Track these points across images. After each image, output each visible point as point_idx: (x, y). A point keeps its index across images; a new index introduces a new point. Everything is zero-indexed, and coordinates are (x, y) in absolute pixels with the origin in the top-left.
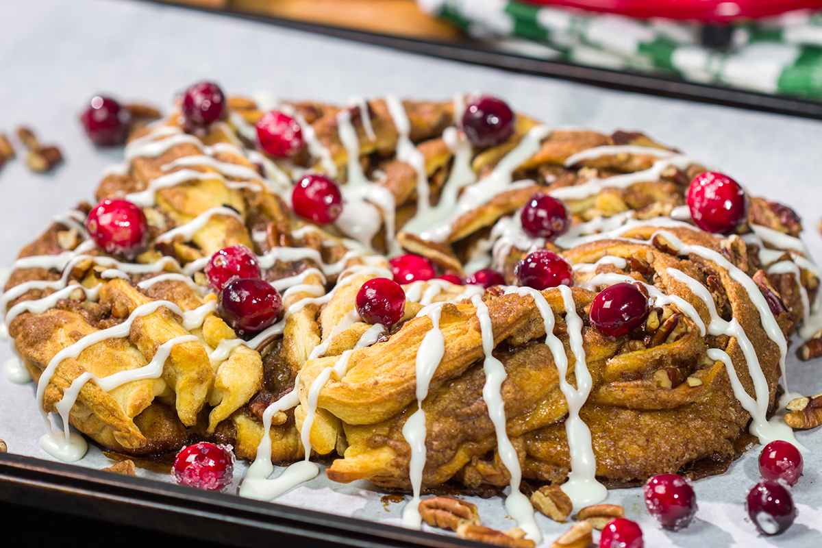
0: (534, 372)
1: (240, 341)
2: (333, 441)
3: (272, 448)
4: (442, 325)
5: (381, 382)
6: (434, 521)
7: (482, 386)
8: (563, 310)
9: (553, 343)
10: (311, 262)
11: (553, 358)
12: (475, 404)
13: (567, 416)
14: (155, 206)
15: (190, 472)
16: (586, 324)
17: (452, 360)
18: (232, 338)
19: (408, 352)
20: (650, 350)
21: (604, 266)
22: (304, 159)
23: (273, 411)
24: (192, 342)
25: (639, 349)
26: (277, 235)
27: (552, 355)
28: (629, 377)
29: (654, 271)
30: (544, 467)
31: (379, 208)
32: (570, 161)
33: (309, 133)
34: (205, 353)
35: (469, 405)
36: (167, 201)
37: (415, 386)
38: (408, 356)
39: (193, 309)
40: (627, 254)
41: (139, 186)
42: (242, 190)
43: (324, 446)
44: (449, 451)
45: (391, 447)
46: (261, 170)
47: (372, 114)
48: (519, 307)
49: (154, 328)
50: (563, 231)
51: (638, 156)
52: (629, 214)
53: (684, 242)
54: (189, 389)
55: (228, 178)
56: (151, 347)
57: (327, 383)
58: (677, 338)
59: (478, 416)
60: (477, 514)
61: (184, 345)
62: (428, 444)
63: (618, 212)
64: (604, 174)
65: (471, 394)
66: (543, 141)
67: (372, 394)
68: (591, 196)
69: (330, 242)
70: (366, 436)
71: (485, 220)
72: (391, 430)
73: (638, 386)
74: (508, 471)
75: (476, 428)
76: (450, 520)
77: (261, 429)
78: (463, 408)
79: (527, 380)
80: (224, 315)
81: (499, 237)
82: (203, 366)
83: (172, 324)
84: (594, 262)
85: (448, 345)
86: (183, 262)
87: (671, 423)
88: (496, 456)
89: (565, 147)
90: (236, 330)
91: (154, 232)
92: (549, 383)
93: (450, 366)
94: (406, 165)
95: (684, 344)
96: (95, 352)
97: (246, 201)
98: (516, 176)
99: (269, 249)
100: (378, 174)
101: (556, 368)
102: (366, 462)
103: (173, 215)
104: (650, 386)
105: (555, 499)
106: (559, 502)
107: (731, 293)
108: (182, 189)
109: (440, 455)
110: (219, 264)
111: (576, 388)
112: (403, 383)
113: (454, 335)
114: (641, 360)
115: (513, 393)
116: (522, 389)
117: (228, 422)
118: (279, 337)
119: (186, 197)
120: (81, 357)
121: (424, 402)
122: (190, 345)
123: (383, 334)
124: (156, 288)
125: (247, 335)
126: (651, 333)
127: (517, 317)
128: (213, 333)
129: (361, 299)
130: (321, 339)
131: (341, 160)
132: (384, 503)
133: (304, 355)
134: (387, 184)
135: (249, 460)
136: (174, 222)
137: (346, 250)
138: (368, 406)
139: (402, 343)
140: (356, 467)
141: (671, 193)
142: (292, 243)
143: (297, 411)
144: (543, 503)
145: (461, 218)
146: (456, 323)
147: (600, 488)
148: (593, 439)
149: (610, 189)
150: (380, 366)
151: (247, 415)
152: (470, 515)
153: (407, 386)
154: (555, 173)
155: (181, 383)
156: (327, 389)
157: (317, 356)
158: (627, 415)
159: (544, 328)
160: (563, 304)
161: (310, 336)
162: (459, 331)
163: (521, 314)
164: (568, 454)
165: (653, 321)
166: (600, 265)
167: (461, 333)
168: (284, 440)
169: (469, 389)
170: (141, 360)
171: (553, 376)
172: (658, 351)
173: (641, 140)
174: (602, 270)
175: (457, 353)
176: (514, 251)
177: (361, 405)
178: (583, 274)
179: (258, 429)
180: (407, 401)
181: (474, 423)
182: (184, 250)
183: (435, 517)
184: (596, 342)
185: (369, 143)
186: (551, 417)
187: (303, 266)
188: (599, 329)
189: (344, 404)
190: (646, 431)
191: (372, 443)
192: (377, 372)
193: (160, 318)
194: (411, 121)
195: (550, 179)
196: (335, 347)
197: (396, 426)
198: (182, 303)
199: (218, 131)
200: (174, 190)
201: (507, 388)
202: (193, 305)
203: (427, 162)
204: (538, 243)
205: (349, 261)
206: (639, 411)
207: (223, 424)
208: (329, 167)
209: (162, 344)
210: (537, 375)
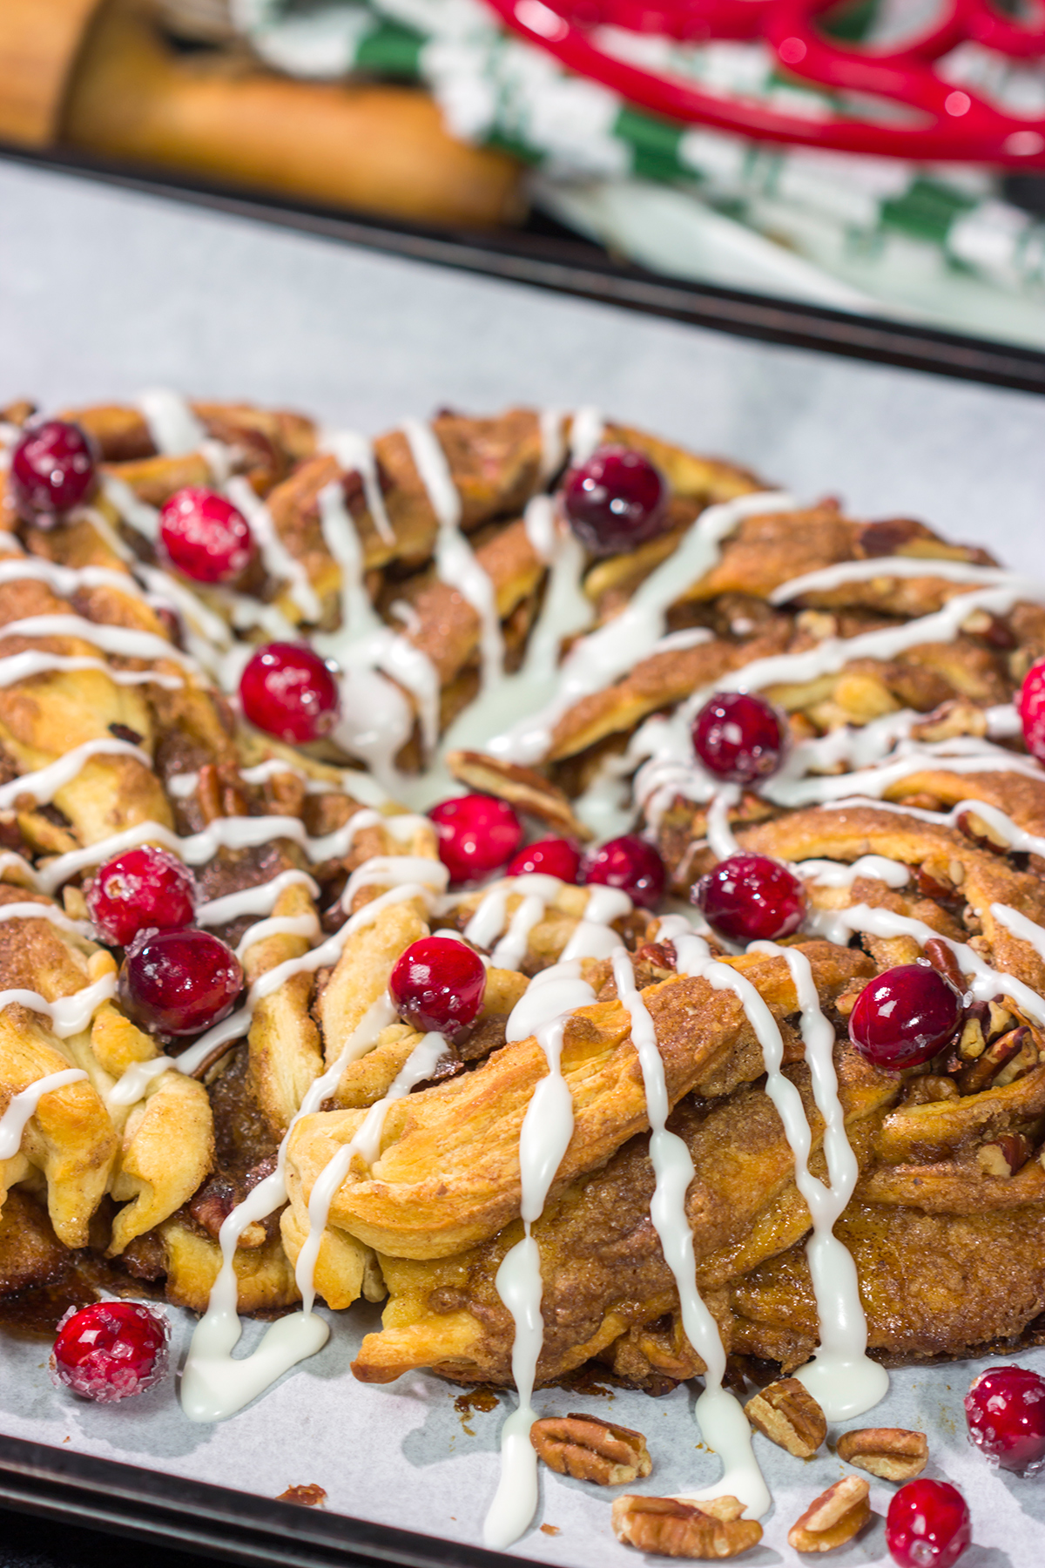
0: (747, 1157)
1: (164, 1062)
2: (357, 1282)
3: (239, 1291)
4: (567, 1065)
5: (452, 1188)
6: (563, 1467)
7: (649, 1192)
8: (796, 1010)
9: (781, 1091)
10: (284, 842)
11: (782, 1128)
12: (637, 1236)
13: (811, 1232)
15: (88, 1370)
16: (840, 1035)
17: (590, 1145)
18: (151, 1058)
19: (502, 1125)
20: (968, 1101)
21: (870, 882)
22: (259, 585)
23: (238, 1223)
24: (77, 1084)
25: (947, 1099)
26: (219, 788)
27: (780, 1121)
28: (928, 1152)
29: (962, 902)
30: (767, 1336)
31: (408, 694)
32: (782, 594)
33: (260, 520)
34: (102, 1111)
35: (624, 1236)
37: (519, 1200)
38: (503, 1136)
39: (70, 993)
40: (910, 857)
42: (144, 687)
43: (342, 1295)
44: (587, 1325)
45: (475, 1316)
46: (175, 629)
47: (386, 483)
48: (716, 1027)
50: (777, 766)
51: (914, 580)
52: (902, 723)
53: (1019, 824)
54: (75, 1183)
55: (115, 659)
57: (344, 1181)
58: (1020, 1075)
59: (643, 1258)
60: (645, 1451)
61: (61, 1094)
62: (547, 1310)
63: (878, 715)
64: (849, 624)
65: (628, 1210)
66: (725, 543)
67: (436, 1212)
68: (825, 676)
69: (320, 781)
70: (426, 1280)
71: (619, 721)
72: (472, 1275)
73: (945, 1175)
74: (702, 1361)
75: (641, 1281)
76: (595, 1467)
77: (216, 1254)
78: (614, 1242)
79: (734, 1177)
80: (130, 1005)
81: (646, 759)
82: (98, 1137)
83: (34, 1044)
84: (847, 861)
85: (580, 1112)
86: (37, 854)
87: (1009, 1237)
88: (676, 1326)
89: (772, 562)
90: (156, 1036)
92: (777, 1179)
93: (586, 1157)
94: (451, 590)
95: (1033, 1086)
97: (151, 708)
98: (677, 617)
99: (206, 822)
100: (401, 610)
101: (789, 1147)
102: (427, 1343)
103: (12, 747)
104: (969, 1176)
105: (793, 1416)
106: (801, 1422)
108: (29, 694)
109: (572, 1334)
110: (117, 893)
111: (828, 1185)
112: (495, 1193)
113: (591, 1089)
114: (952, 1123)
115: (711, 1212)
116: (725, 1199)
117: (154, 1237)
118: (241, 1042)
119: (35, 711)
121: (535, 1224)
122: (72, 1094)
123: (446, 1058)
125: (175, 1046)
126: (970, 1063)
127: (712, 1051)
128: (113, 1051)
129: (401, 986)
130: (323, 1058)
131: (328, 586)
132: (461, 1414)
133: (292, 1097)
134: (420, 642)
135: (196, 1311)
136: (13, 762)
137: (354, 805)
138: (429, 1234)
139: (491, 1107)
140: (407, 1352)
141: (982, 671)
142: (254, 803)
143: (286, 1220)
144: (771, 1421)
145: (569, 715)
146: (590, 1062)
147: (874, 1375)
148: (861, 1278)
149: (858, 664)
150: (448, 1151)
151: (188, 1227)
152: (633, 1458)
153: (504, 1200)
154: (751, 615)
155: (57, 1169)
156: (346, 1195)
157: (317, 1105)
158: (923, 1229)
159: (762, 1064)
160: (796, 998)
161: (301, 1054)
162: (600, 1080)
163: (719, 1043)
164: (812, 1313)
165: (971, 1039)
166: (858, 879)
167: (604, 1085)
168: (262, 1275)
169: (623, 1199)
171: (784, 1166)
172: (984, 1106)
173: (920, 545)
174: (864, 892)
175: (598, 1132)
176: (681, 807)
177: (412, 1232)
178: (823, 889)
179: (210, 1254)
180: (501, 1223)
181: (635, 1272)
182: (38, 827)
183: (564, 1458)
184: (862, 1079)
185: (382, 547)
186: (780, 1244)
187: (272, 858)
188: (870, 1057)
189: (381, 1229)
190: (961, 1256)
191: (438, 1305)
192: (442, 1163)
193: (9, 1030)
194: (461, 491)
195: (742, 625)
196: (354, 1084)
197: (483, 1268)
198: (49, 979)
199: (83, 523)
200: (12, 695)
201: (698, 1200)
202: (69, 983)
203: (498, 591)
204: (728, 794)
205: (359, 835)
206: (948, 1216)
207: (140, 1239)
208: (306, 600)
209: (18, 1092)
210: (753, 1164)
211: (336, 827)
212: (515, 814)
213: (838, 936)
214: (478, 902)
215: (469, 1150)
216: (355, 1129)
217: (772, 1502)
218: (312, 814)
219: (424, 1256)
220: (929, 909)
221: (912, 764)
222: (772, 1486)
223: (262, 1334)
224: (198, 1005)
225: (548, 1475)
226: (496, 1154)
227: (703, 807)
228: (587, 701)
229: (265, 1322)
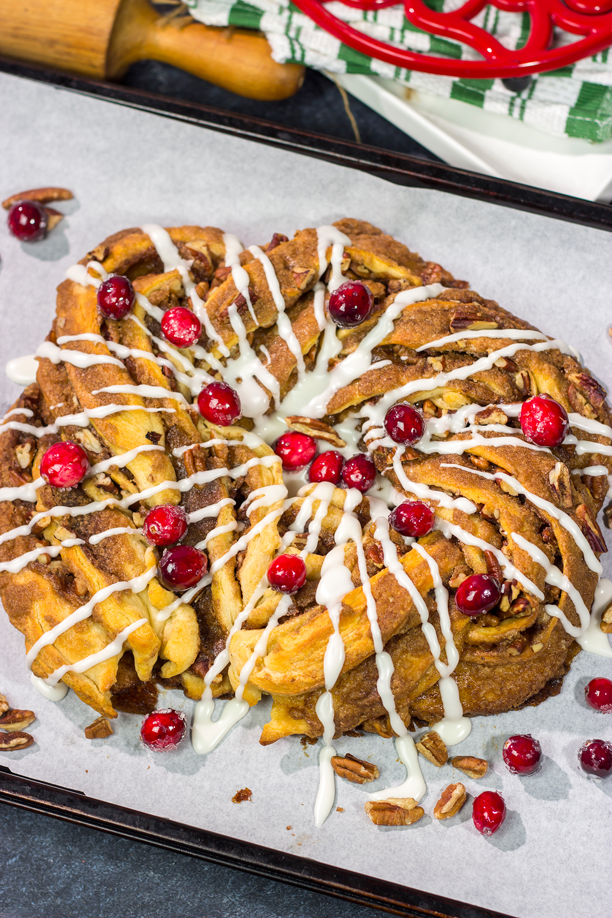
0: (415, 659)
1: (178, 602)
2: (260, 695)
3: (213, 693)
4: (342, 628)
5: (297, 679)
6: (344, 776)
7: (376, 678)
8: (433, 589)
9: (428, 631)
10: (221, 478)
11: (429, 648)
12: (372, 696)
13: (441, 678)
14: (90, 427)
16: (451, 597)
17: (353, 662)
18: (172, 601)
19: (316, 654)
20: (503, 628)
21: (462, 513)
22: (206, 343)
23: (213, 674)
24: (143, 626)
25: (495, 626)
26: (193, 458)
27: (428, 643)
28: (487, 647)
29: (499, 525)
31: (267, 391)
32: (420, 349)
34: (154, 637)
35: (367, 696)
36: (100, 428)
37: (324, 685)
38: (316, 660)
39: (138, 575)
40: (477, 501)
41: (76, 403)
42: (160, 414)
43: (254, 701)
45: (308, 722)
46: (170, 374)
47: (255, 299)
49: (111, 614)
51: (475, 340)
53: (521, 483)
54: (145, 663)
55: (146, 401)
57: (253, 670)
58: (524, 617)
59: (374, 705)
60: (377, 771)
61: (137, 633)
62: (336, 721)
63: (461, 406)
64: (448, 360)
65: (368, 685)
66: (396, 322)
67: (290, 688)
68: (439, 388)
69: (234, 439)
70: (287, 701)
72: (306, 704)
73: (494, 656)
74: (398, 735)
75: (374, 712)
76: (357, 780)
77: (204, 683)
78: (362, 699)
79: (410, 669)
80: (161, 581)
81: (366, 419)
82: (153, 647)
83: (125, 608)
84: (454, 496)
85: (348, 650)
86: (120, 492)
88: (387, 720)
89: (416, 334)
91: (91, 458)
92: (427, 667)
94: (283, 342)
95: (530, 621)
96: (68, 639)
99: (188, 474)
100: (263, 349)
101: (432, 654)
102: (289, 729)
103: (107, 442)
104: (504, 656)
105: (435, 753)
106: (438, 755)
107: (562, 546)
108: (112, 421)
110: (154, 532)
111: (447, 664)
113: (352, 640)
115: (401, 687)
117: (178, 677)
118: (207, 587)
119: (115, 429)
120: (57, 642)
121: (331, 689)
123: (292, 607)
124: (105, 546)
125: (180, 593)
126: (504, 613)
127: (400, 622)
128: (157, 599)
129: (272, 576)
130: (242, 602)
131: (233, 343)
132: (303, 746)
133: (230, 619)
134: (272, 370)
135: (198, 699)
136: (109, 450)
137: (249, 453)
139: (311, 646)
140: (281, 733)
141: (504, 383)
142: (208, 460)
143: (230, 673)
146: (351, 626)
147: (467, 721)
149: (452, 383)
150: (295, 662)
151: (192, 674)
152: (372, 777)
154: (408, 354)
155: (137, 658)
156: (254, 676)
157: (240, 626)
158: (484, 671)
159: (420, 620)
160: (432, 583)
161: (233, 600)
162: (355, 636)
163: (403, 618)
164: (442, 709)
165: (505, 604)
166: (456, 509)
167: (357, 638)
168: (222, 689)
169: (366, 679)
170: (104, 638)
171: (430, 660)
172: (509, 632)
173: (477, 323)
174: (458, 518)
176: (381, 449)
178: (443, 509)
179: (201, 682)
180: (317, 690)
181: (371, 709)
182: (121, 479)
183: (345, 774)
184: (460, 617)
185: (254, 325)
186: (428, 686)
187: (217, 489)
190: (500, 680)
191: (293, 715)
192: (293, 667)
193: (114, 603)
194: (285, 295)
195: (404, 358)
196: (255, 617)
197: (310, 702)
198: (128, 568)
199: (130, 321)
200: (106, 422)
201: (397, 682)
202: (138, 569)
203: (302, 345)
204: (401, 449)
205: (251, 471)
206: (495, 666)
208: (224, 350)
209: (120, 632)
210: (419, 662)
211: (241, 463)
212: (313, 442)
213: (447, 535)
215: (303, 664)
216: (256, 642)
217: (427, 788)
218: (232, 459)
219: (288, 695)
222: (427, 780)
223: (224, 707)
225: (339, 779)
226: (314, 667)
227: (391, 451)
229: (225, 701)
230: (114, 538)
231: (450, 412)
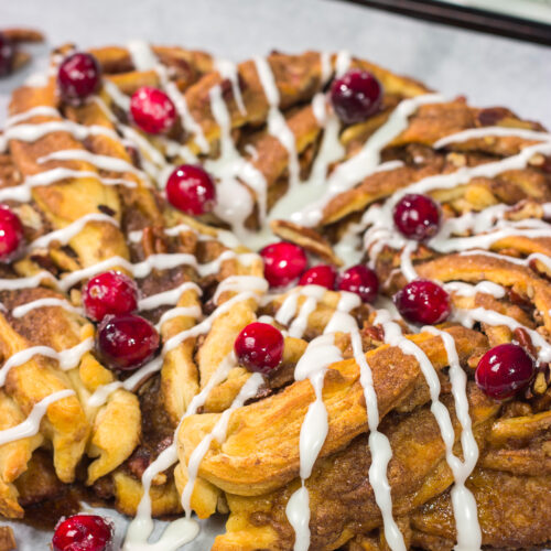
0: (420, 446)
1: (117, 384)
2: (214, 504)
3: (152, 506)
4: (326, 395)
5: (263, 460)
7: (368, 465)
8: (447, 366)
9: (439, 411)
10: (185, 267)
11: (439, 430)
12: (361, 488)
13: (453, 484)
14: (32, 203)
16: (470, 378)
17: (337, 440)
18: (110, 382)
19: (290, 427)
20: (539, 417)
21: (485, 296)
22: (179, 135)
23: (152, 472)
24: (69, 398)
25: (526, 415)
26: (153, 238)
27: (438, 427)
28: (516, 443)
29: (533, 307)
30: (429, 539)
31: (251, 191)
32: (439, 144)
33: (181, 103)
35: (354, 489)
36: (43, 200)
37: (299, 468)
38: (291, 433)
39: (69, 347)
40: (506, 283)
41: (16, 176)
42: (117, 187)
43: (205, 511)
44: (334, 535)
45: (274, 529)
46: (135, 158)
47: (243, 85)
48: (405, 376)
49: (29, 382)
50: (436, 232)
51: (505, 138)
52: (500, 210)
54: (67, 450)
55: (103, 172)
56: (26, 403)
57: (207, 454)
59: (364, 501)
61: (60, 404)
62: (312, 526)
63: (487, 206)
64: (473, 160)
65: (357, 474)
66: (411, 118)
67: (254, 473)
68: (460, 186)
69: (206, 234)
70: (249, 506)
71: (357, 206)
72: (273, 505)
73: (524, 456)
75: (363, 513)
77: (140, 487)
78: (348, 492)
79: (413, 457)
80: (99, 354)
81: (370, 226)
82: (79, 426)
83: (48, 376)
84: (473, 283)
85: (332, 421)
86: (59, 271)
88: (381, 535)
89: (434, 128)
90: (113, 371)
91: (29, 235)
92: (436, 458)
93: (335, 446)
94: (275, 139)
97: (121, 197)
98: (387, 154)
99: (145, 257)
100: (250, 149)
101: (443, 441)
102: (248, 541)
103: (49, 216)
104: (537, 456)
108: (59, 189)
109: (325, 540)
110: (95, 295)
111: (462, 461)
112: (286, 464)
113: (338, 409)
114: (529, 429)
115: (401, 477)
116: (409, 469)
117: (109, 478)
118: (157, 374)
119: (61, 198)
121: (307, 480)
122: (66, 403)
123: (262, 388)
124: (32, 316)
125: (122, 376)
126: (538, 396)
127: (403, 390)
128: (89, 379)
129: (240, 348)
130: (199, 385)
131: (213, 136)
133: (182, 405)
134: (258, 165)
135: (130, 516)
136: (50, 224)
137: (222, 248)
138: (250, 485)
139: (284, 417)
140: (238, 546)
141: (539, 184)
142: (171, 246)
143: (177, 472)
145: (332, 203)
146: (338, 394)
148: (479, 509)
149: (477, 180)
150: (261, 440)
151: (126, 473)
153: (291, 468)
154: (424, 154)
155: (58, 442)
156: (207, 462)
157: (195, 410)
158: (512, 483)
159: (429, 396)
160: (447, 359)
161: (188, 382)
162: (343, 405)
163: (407, 385)
164: (454, 529)
165: (540, 384)
166: (478, 293)
167: (345, 407)
168: (165, 499)
169: (354, 468)
170: (17, 413)
171: (440, 451)
172: (546, 420)
173: (509, 121)
174: (482, 300)
175: (341, 432)
176: (387, 252)
177: (242, 483)
178: (460, 297)
179: (138, 488)
180: (288, 480)
181: (359, 508)
182: (61, 258)
184: (481, 404)
185: (240, 117)
187: (179, 275)
188: (486, 392)
189: (225, 481)
190: (532, 497)
191: (255, 521)
192: (258, 447)
194: (280, 90)
195: (419, 159)
196: (214, 400)
197: (279, 502)
198: (58, 339)
199: (93, 104)
200: (50, 190)
201: (394, 470)
202: (69, 342)
203: (298, 140)
204: (411, 245)
205: (224, 263)
206: (526, 476)
207: (102, 479)
208: (202, 143)
209: (37, 402)
210: (423, 450)
211: (213, 258)
212: (304, 252)
213: (468, 324)
214: (283, 299)
215: (272, 441)
216: (214, 424)
218: (201, 252)
219: (248, 495)
220: (516, 311)
221: (505, 232)
223: (165, 529)
224: (136, 355)
226: (286, 443)
227: (398, 252)
228: (341, 196)
229: (166, 523)
230: (44, 309)
231: (475, 212)
